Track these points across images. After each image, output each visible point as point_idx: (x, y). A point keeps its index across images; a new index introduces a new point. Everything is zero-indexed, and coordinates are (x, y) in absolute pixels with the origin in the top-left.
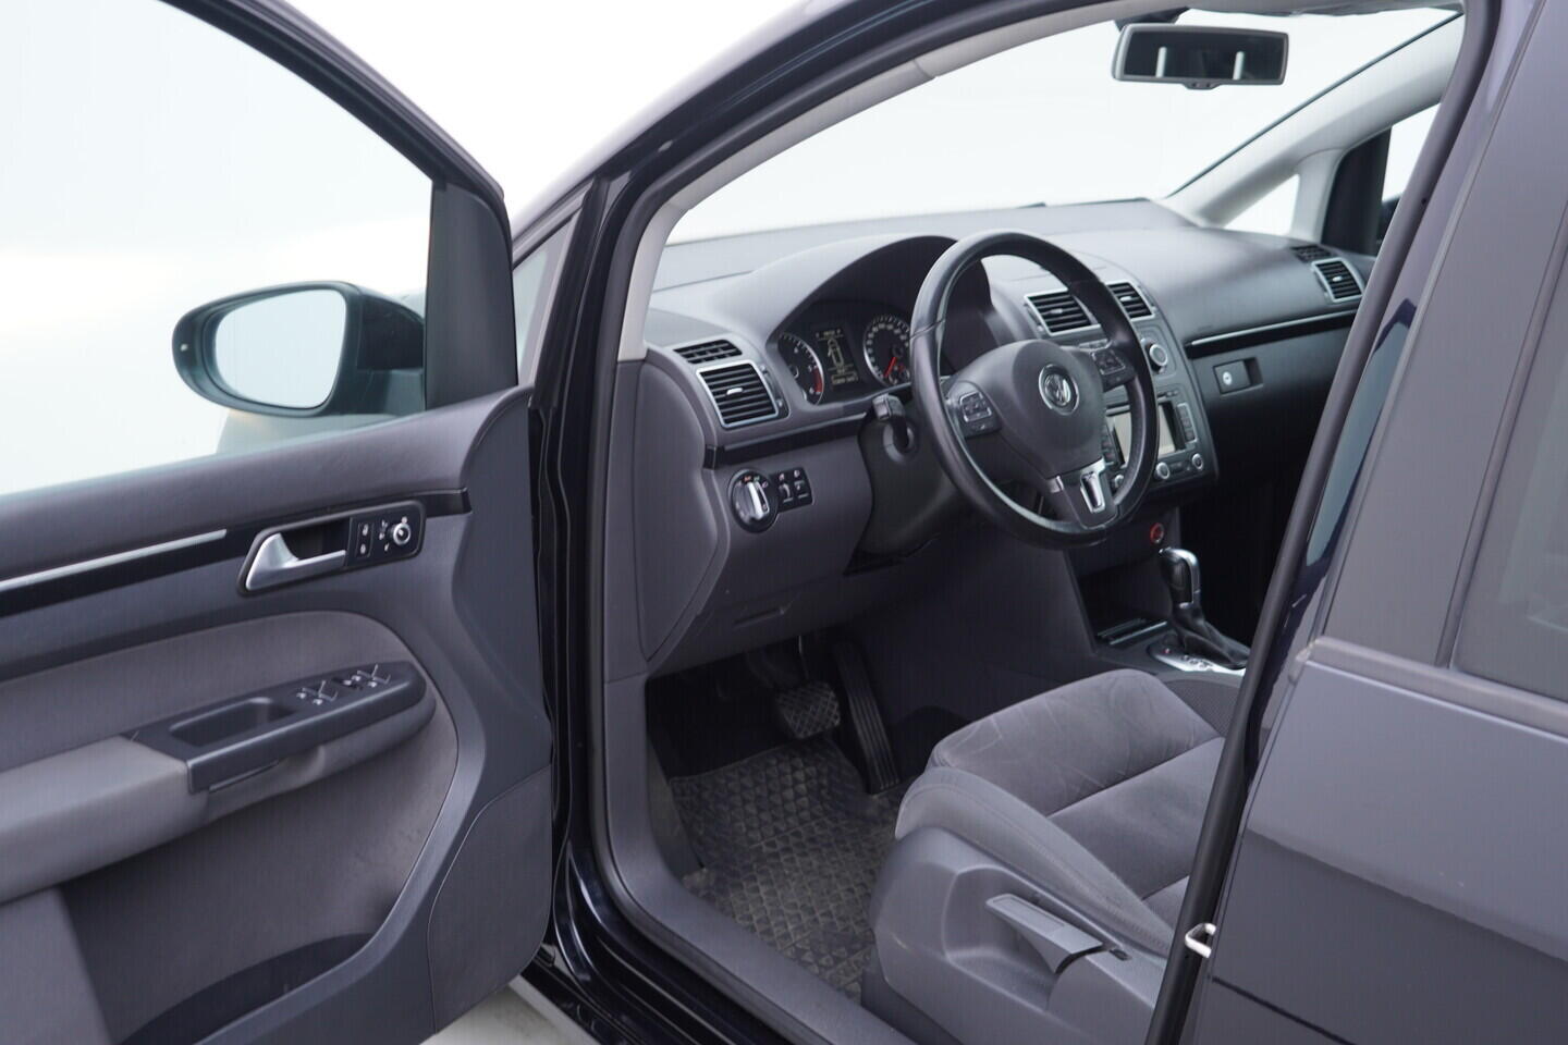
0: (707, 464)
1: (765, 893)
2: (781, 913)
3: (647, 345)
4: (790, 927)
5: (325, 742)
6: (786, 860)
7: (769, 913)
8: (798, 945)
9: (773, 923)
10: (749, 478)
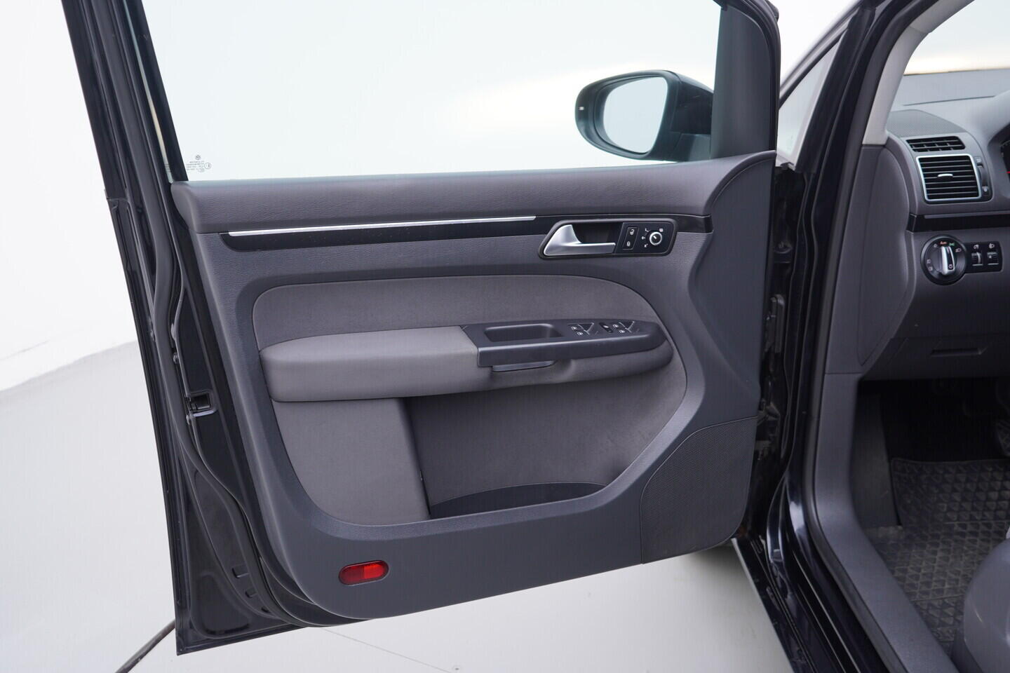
0: (909, 228)
1: (940, 558)
2: (945, 574)
3: (887, 133)
4: (947, 586)
5: (576, 358)
6: (969, 540)
7: (935, 571)
8: (946, 600)
9: (934, 579)
10: (945, 243)
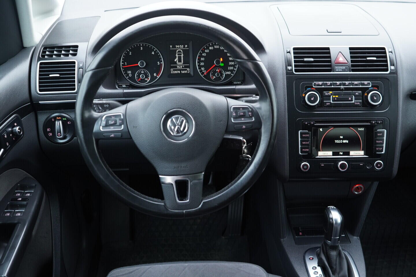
10: (60, 118)
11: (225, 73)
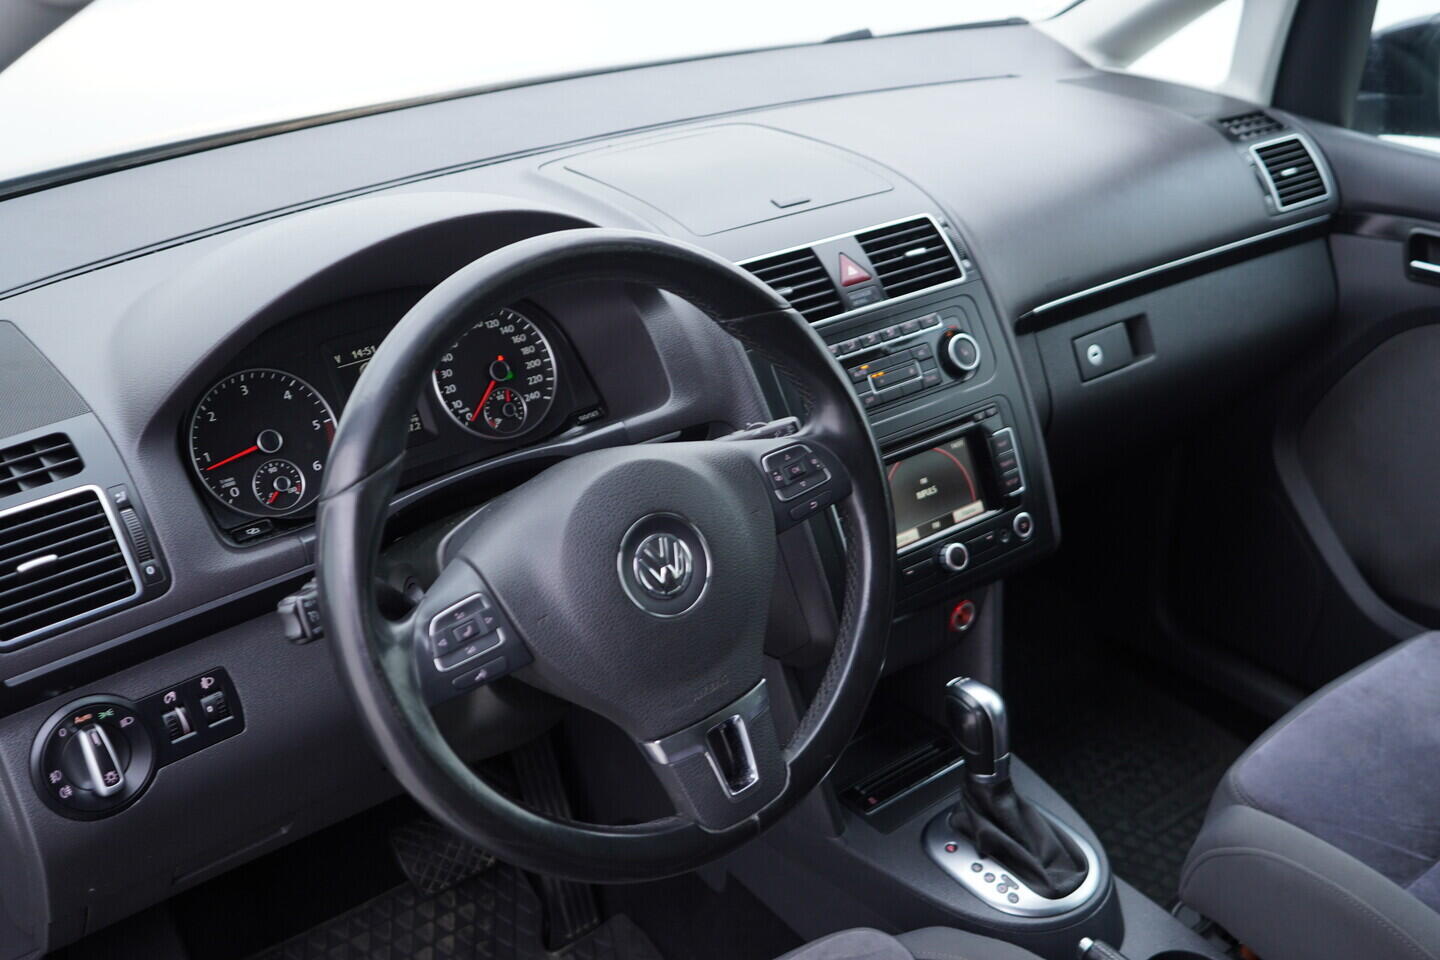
10: (87, 717)
11: (525, 398)
